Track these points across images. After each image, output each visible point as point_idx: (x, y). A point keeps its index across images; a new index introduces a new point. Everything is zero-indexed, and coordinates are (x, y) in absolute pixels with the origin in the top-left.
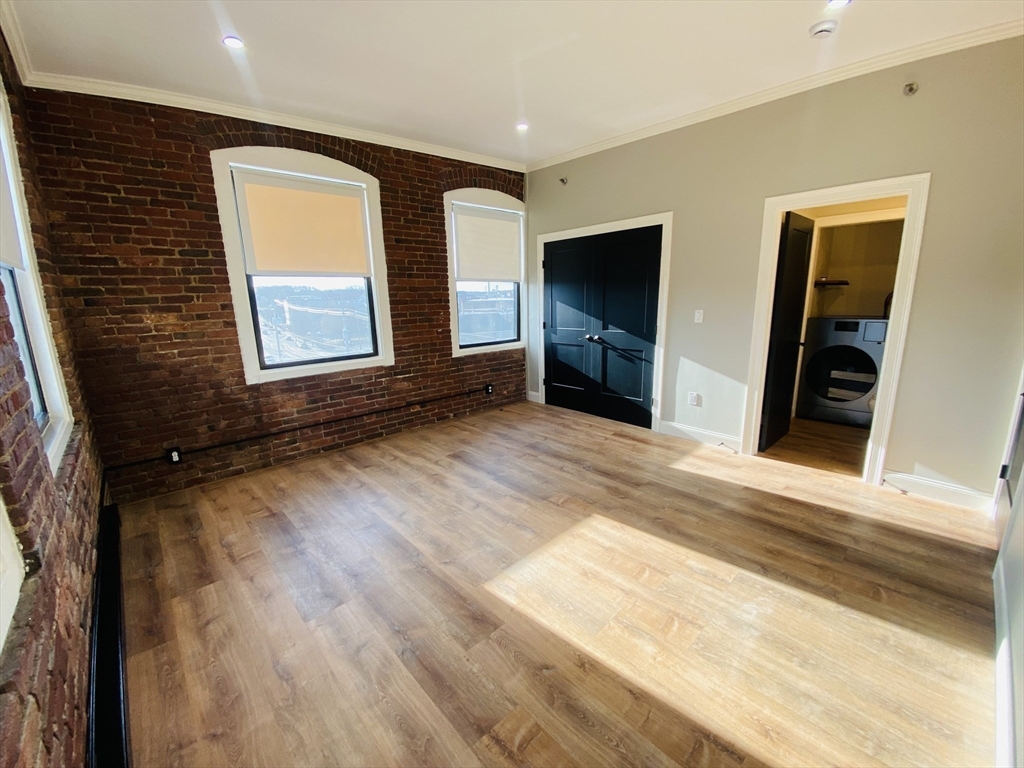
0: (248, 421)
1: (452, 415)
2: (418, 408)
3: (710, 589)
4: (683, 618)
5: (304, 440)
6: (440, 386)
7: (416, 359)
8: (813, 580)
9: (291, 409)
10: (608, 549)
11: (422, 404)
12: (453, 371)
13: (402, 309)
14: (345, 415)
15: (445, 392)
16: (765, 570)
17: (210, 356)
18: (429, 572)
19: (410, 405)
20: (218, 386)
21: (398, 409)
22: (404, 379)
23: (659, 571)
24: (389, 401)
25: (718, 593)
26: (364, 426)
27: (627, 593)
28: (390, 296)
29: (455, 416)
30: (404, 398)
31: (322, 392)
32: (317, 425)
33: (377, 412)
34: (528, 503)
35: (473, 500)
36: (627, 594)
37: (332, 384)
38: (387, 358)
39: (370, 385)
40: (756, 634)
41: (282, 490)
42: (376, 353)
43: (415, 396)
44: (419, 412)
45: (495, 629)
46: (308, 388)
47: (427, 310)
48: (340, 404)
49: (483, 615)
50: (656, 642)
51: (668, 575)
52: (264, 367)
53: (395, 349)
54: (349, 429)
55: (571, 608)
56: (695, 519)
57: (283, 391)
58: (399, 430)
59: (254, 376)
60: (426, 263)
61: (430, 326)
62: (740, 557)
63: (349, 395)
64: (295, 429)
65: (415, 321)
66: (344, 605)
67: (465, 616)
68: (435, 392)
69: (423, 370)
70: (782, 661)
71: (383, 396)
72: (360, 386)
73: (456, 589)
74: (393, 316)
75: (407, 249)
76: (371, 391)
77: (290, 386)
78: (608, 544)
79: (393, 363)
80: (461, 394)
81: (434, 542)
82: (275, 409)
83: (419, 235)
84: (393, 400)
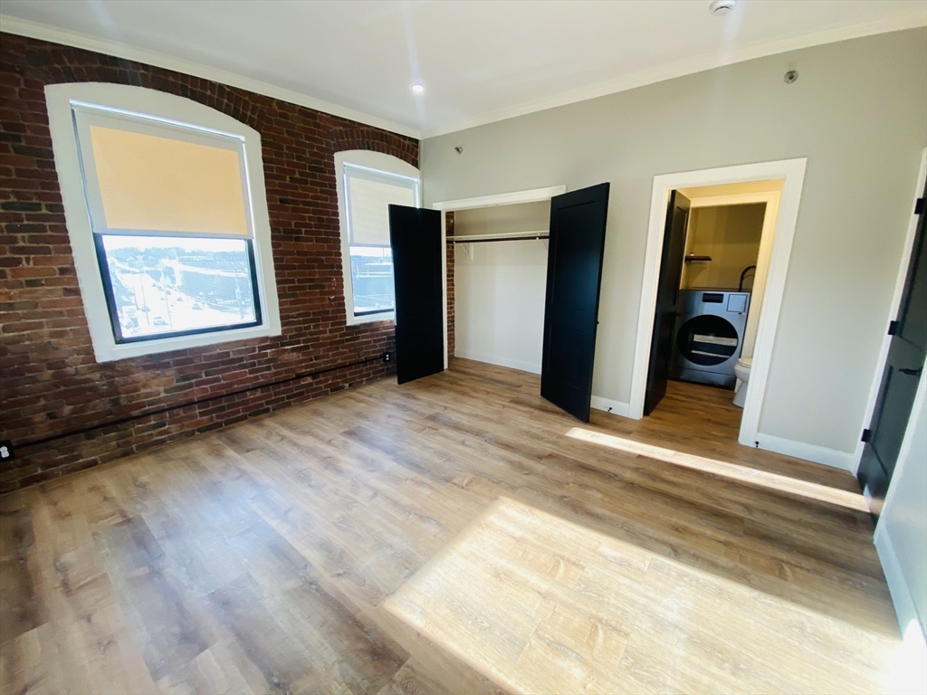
0: (102, 405)
1: (347, 385)
2: (309, 380)
3: (626, 581)
4: (607, 625)
5: (173, 422)
6: (334, 355)
7: (306, 329)
8: (722, 561)
9: (158, 388)
10: (519, 540)
11: (314, 375)
12: (347, 340)
13: (289, 275)
14: (224, 392)
15: (340, 361)
16: (676, 552)
17: (46, 330)
18: (319, 590)
19: (300, 377)
20: (58, 366)
21: (286, 381)
22: (293, 350)
23: (574, 564)
24: (275, 374)
25: (635, 586)
26: (246, 402)
27: (544, 596)
28: (275, 260)
29: (350, 385)
30: (293, 370)
31: (197, 367)
32: (189, 404)
33: (263, 387)
34: (432, 488)
35: (370, 487)
36: (544, 598)
37: (206, 358)
38: (272, 326)
39: (252, 357)
40: (683, 636)
41: (143, 486)
42: (259, 322)
43: (306, 367)
44: (311, 384)
45: (399, 666)
46: (177, 363)
47: (317, 277)
48: (218, 380)
49: (384, 647)
50: (583, 662)
51: (583, 568)
52: (120, 341)
53: (282, 318)
54: (229, 407)
55: (486, 624)
56: (599, 496)
57: (146, 368)
58: (288, 405)
59: (106, 351)
60: (316, 226)
61: (321, 293)
62: (650, 538)
63: (228, 370)
64: (163, 411)
65: (304, 288)
66: (208, 651)
67: (361, 650)
68: (328, 362)
69: (314, 340)
70: (715, 670)
71: (269, 368)
72: (242, 359)
73: (352, 611)
74: (278, 282)
75: (294, 210)
76: (254, 364)
77: (155, 363)
78: (518, 533)
79: (280, 333)
80: (357, 363)
81: (326, 547)
82: (136, 390)
83: (307, 196)
84: (280, 373)
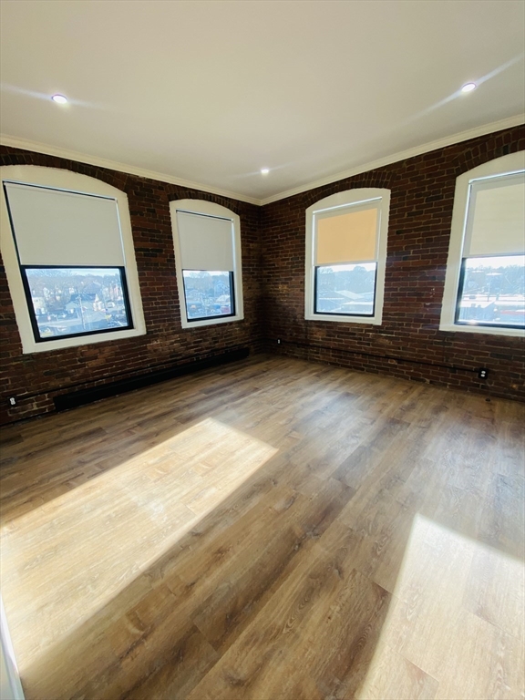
0: (302, 336)
2: (395, 362)
5: (322, 354)
7: (400, 325)
9: (319, 336)
11: (400, 360)
14: (343, 348)
19: (388, 357)
22: (386, 337)
26: (353, 359)
28: (386, 275)
30: (384, 352)
31: (334, 332)
32: (328, 348)
33: (363, 354)
37: (340, 328)
38: (377, 319)
39: (361, 335)
42: (373, 315)
44: (396, 366)
46: (328, 327)
47: (417, 286)
48: (342, 341)
52: (315, 312)
53: (383, 314)
54: (345, 358)
57: (317, 326)
58: (377, 373)
59: (309, 315)
60: (423, 246)
61: (418, 300)
63: (348, 338)
64: (319, 347)
65: (404, 295)
71: (369, 344)
72: (355, 334)
74: (385, 290)
75: (406, 237)
76: (360, 339)
77: (320, 324)
79: (380, 324)
82: (312, 334)
84: (376, 350)
